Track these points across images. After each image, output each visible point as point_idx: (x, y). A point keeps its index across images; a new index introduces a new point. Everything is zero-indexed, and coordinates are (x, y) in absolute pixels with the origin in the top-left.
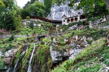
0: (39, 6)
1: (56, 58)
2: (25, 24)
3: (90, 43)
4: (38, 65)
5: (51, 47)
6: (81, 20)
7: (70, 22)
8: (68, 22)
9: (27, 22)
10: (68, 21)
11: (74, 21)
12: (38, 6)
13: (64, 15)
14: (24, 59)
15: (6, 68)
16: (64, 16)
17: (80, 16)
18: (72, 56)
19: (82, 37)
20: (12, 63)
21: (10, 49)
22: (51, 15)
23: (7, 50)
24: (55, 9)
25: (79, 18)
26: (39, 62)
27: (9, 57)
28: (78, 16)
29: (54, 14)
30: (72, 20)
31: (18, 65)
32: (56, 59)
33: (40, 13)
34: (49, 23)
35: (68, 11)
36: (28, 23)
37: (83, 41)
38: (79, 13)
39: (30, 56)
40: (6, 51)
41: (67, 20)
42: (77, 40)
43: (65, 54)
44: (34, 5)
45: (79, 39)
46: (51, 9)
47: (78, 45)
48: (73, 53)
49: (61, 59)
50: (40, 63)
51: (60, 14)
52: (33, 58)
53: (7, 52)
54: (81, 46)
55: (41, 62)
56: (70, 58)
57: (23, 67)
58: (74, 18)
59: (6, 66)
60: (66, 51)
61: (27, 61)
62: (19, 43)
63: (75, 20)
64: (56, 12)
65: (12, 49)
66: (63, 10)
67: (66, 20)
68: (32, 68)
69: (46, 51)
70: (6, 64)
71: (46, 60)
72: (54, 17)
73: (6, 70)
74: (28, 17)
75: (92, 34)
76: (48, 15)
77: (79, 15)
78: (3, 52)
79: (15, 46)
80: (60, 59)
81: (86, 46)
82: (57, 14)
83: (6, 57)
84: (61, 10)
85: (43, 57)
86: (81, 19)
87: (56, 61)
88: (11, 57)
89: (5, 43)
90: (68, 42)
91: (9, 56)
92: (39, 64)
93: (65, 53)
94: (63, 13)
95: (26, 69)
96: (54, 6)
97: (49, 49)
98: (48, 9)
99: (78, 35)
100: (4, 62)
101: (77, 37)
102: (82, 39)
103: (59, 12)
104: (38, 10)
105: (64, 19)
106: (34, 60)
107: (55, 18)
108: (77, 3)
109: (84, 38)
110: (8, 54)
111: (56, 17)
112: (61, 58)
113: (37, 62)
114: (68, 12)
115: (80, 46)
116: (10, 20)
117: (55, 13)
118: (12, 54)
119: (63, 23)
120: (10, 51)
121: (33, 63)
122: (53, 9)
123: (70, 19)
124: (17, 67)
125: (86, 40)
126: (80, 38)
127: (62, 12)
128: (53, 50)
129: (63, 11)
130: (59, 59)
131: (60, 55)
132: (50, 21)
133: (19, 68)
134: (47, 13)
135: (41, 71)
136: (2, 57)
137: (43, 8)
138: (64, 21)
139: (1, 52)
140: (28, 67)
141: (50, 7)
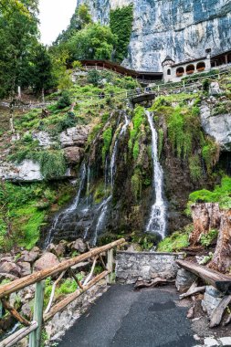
0: (100, 36)
2: (74, 80)
4: (176, 156)
6: (215, 68)
7: (185, 75)
8: (178, 76)
9: (77, 74)
10: (180, 71)
11: (196, 72)
12: (98, 36)
13: (168, 56)
14: (134, 142)
15: (69, 174)
16: (168, 59)
17: (211, 59)
20: (96, 157)
21: (72, 126)
22: (130, 60)
23: (64, 127)
24: (141, 44)
25: (207, 63)
26: (179, 150)
27: (75, 145)
28: (205, 58)
29: (138, 57)
30: (190, 68)
31: (119, 157)
33: (104, 53)
34: (130, 77)
35: (175, 49)
36: (81, 77)
38: (208, 51)
39: (150, 134)
40: (60, 132)
41: (175, 69)
46: (131, 44)
50: (182, 152)
51: (154, 55)
52: (161, 142)
53: (63, 134)
55: (182, 148)
57: (139, 161)
58: (195, 64)
59: (69, 169)
61: (143, 147)
62: (89, 112)
64: (144, 50)
65: (78, 126)
66: (161, 46)
67: (174, 71)
69: (192, 120)
71: (196, 144)
72: (138, 64)
73: (72, 178)
74: (75, 63)
76: (122, 60)
77: (208, 57)
78: (54, 136)
79: (82, 119)
82: (146, 56)
83: (67, 146)
84: (156, 47)
85: (187, 136)
86: (213, 65)
87: (228, 145)
88: (80, 145)
89: (46, 114)
91: (72, 142)
92: (179, 155)
94: (163, 54)
95: (145, 166)
96: (137, 36)
97: (199, 114)
98: (121, 45)
100: (65, 157)
103: (152, 52)
104: (98, 45)
105: (168, 67)
106: (163, 143)
107: (143, 66)
108: (199, 25)
110: (68, 138)
111: (144, 63)
113: (171, 150)
114: (173, 51)
116: (43, 61)
117: (140, 54)
118: (81, 137)
119: (166, 78)
120: (69, 131)
121: (163, 154)
122: (136, 45)
123: (185, 67)
124: (118, 164)
127: (160, 52)
128: (215, 115)
129: (161, 48)
132: (134, 74)
133: (124, 166)
134: (121, 56)
135: (189, 174)
136: (54, 148)
137: (110, 41)
138: (169, 72)
139: (46, 134)
140: (149, 161)
141: (126, 40)
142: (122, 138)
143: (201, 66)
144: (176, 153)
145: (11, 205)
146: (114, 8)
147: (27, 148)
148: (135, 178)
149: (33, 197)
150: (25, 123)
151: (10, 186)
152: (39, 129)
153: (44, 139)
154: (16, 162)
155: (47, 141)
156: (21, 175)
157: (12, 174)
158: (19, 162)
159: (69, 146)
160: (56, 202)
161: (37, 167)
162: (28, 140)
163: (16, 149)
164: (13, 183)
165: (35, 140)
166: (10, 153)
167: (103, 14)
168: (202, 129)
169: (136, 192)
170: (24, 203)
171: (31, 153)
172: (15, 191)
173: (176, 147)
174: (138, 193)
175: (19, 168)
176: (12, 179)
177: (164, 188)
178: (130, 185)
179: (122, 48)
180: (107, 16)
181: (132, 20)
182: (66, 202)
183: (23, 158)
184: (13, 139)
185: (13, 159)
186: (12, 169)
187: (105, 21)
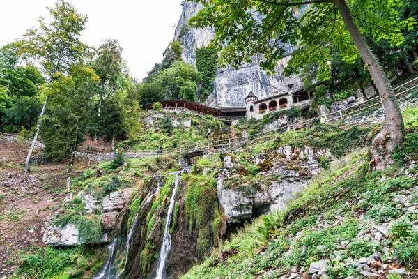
0: (184, 75)
1: (236, 209)
2: (151, 123)
3: (324, 164)
4: (188, 228)
5: (220, 181)
6: (297, 104)
7: (268, 111)
8: (261, 113)
9: (155, 116)
10: (263, 107)
11: (278, 108)
12: (182, 75)
13: (251, 92)
14: (152, 215)
15: (105, 239)
16: (251, 95)
17: (295, 93)
18: (279, 201)
19: (303, 149)
20: (122, 227)
21: (115, 190)
22: (216, 96)
23: (108, 192)
24: (226, 80)
25: (290, 99)
26: (191, 222)
27: (114, 210)
28: (287, 94)
29: (222, 93)
30: (273, 105)
31: (137, 230)
32: (235, 213)
33: (188, 92)
34: (211, 116)
35: (261, 83)
36: (158, 119)
37: (305, 160)
38: (291, 86)
39: (167, 206)
40: (104, 196)
41: (258, 105)
42: (288, 158)
43: (260, 197)
44: (170, 71)
45: (295, 154)
46: (216, 80)
47: (292, 173)
48: (281, 195)
49: (248, 213)
50: (194, 225)
51: (239, 90)
52: (175, 212)
53: (106, 199)
54: (301, 175)
55: (195, 221)
56: (272, 207)
57: (149, 236)
58: (277, 100)
59: (106, 235)
60: (260, 190)
61: (159, 219)
62: (136, 174)
63: (280, 104)
64: (228, 86)
65: (120, 190)
66: (246, 80)
67: (256, 107)
68: (173, 238)
69: (208, 192)
70: (106, 230)
71: (209, 216)
72: (223, 100)
73: (108, 243)
74: (156, 104)
75: (329, 139)
76: (207, 95)
77: (290, 92)
78: (98, 199)
79: (126, 182)
80: (245, 211)
81: (314, 172)
82: (231, 92)
83: (106, 211)
84: (241, 82)
85: (200, 209)
86: (295, 101)
87: (235, 217)
88: (119, 210)
89: (100, 173)
90: (265, 166)
91: (112, 208)
92: (190, 228)
93: (260, 195)
94: (248, 88)
95: (156, 240)
96: (222, 72)
97: (215, 185)
98: (207, 81)
99: (291, 145)
100: (101, 224)
101: (288, 151)
102: (301, 156)
103: (237, 87)
104: (181, 84)
105: (250, 104)
106: (178, 216)
107: (228, 102)
108: (284, 59)
109: (308, 153)
110: (110, 203)
111: (229, 99)
112: (248, 208)
113: (184, 222)
114: (259, 85)
115: (298, 175)
116: (113, 114)
117: (225, 89)
118: (121, 201)
119: (249, 115)
120: (114, 195)
121: (176, 226)
122: (221, 81)
123: (267, 103)
124: (135, 237)
125: (315, 158)
126: (297, 153)
127: (246, 86)
128: (225, 188)
129: (246, 82)
130: (243, 213)
131: (246, 201)
132: (215, 112)
133: (139, 240)
134: (206, 91)
135: (195, 247)
136: (96, 212)
137: (194, 78)
138: (252, 109)
139: (92, 198)
140: (161, 235)
141: (210, 76)
142: (142, 211)
143: (283, 102)
144: (188, 225)
145: (46, 271)
146: (200, 47)
147: (73, 211)
148: (144, 252)
149: (70, 263)
150: (80, 182)
151: (50, 251)
152: (87, 192)
153: (90, 202)
154: (60, 226)
155: (92, 204)
156: (62, 240)
157: (54, 238)
158: (62, 227)
159: (109, 211)
160: (89, 269)
161: (77, 232)
162: (77, 202)
163: (63, 212)
164: (55, 247)
165: (83, 201)
166: (58, 216)
167: (190, 51)
168: (217, 200)
169: (144, 266)
170: (60, 269)
171: (74, 217)
172: (55, 256)
173: (189, 219)
174: (147, 267)
175: (62, 232)
176: (54, 244)
177: (166, 263)
178: (138, 260)
179: (207, 85)
180: (194, 53)
181: (216, 57)
182: (98, 268)
183: (66, 222)
184: (67, 199)
185: (58, 223)
186: (56, 233)
187: (192, 57)
